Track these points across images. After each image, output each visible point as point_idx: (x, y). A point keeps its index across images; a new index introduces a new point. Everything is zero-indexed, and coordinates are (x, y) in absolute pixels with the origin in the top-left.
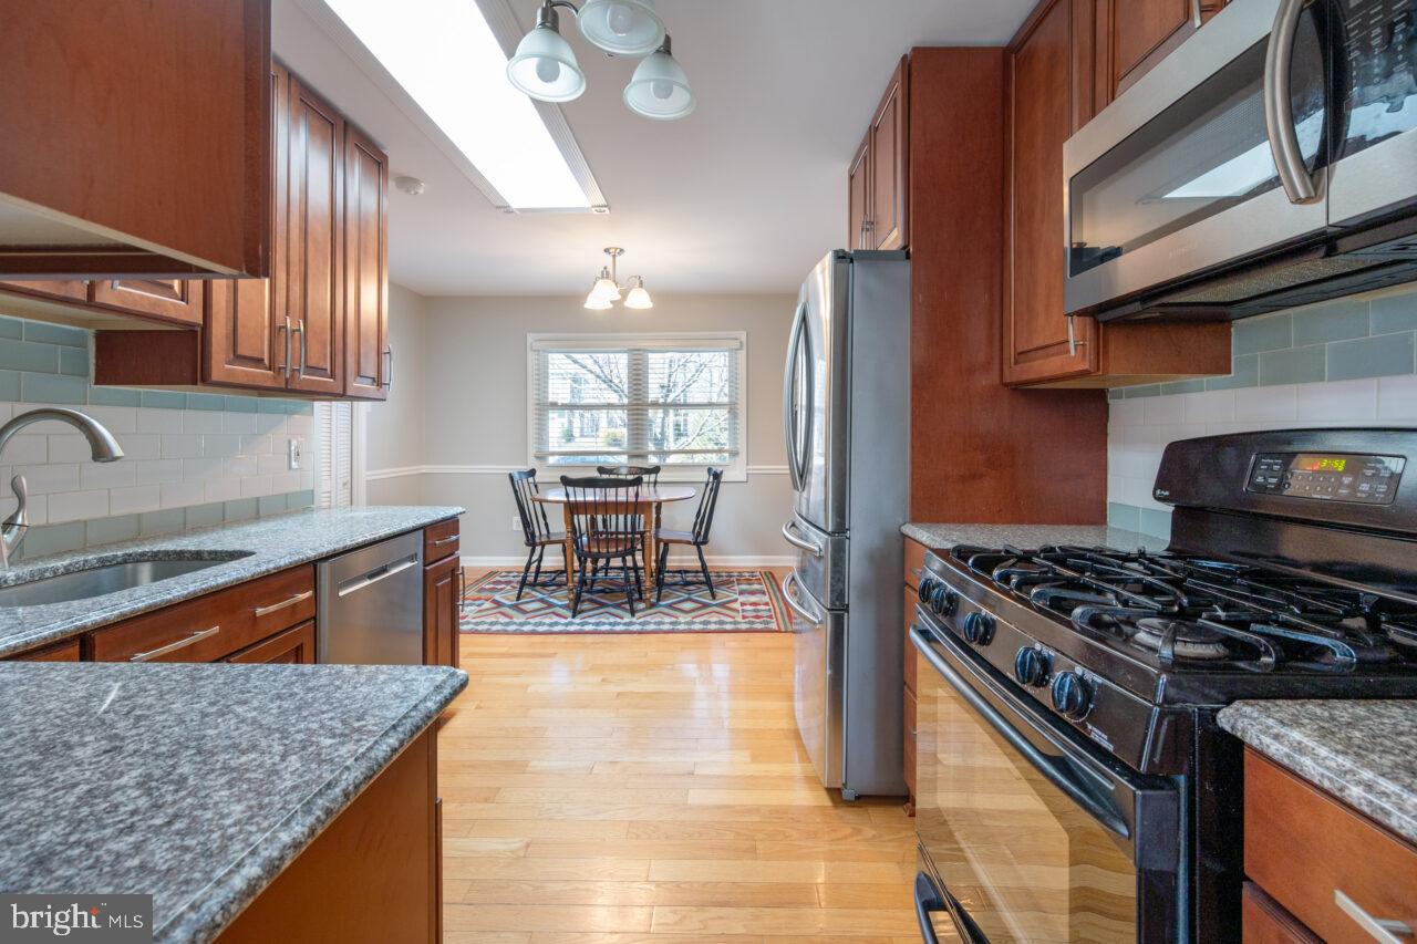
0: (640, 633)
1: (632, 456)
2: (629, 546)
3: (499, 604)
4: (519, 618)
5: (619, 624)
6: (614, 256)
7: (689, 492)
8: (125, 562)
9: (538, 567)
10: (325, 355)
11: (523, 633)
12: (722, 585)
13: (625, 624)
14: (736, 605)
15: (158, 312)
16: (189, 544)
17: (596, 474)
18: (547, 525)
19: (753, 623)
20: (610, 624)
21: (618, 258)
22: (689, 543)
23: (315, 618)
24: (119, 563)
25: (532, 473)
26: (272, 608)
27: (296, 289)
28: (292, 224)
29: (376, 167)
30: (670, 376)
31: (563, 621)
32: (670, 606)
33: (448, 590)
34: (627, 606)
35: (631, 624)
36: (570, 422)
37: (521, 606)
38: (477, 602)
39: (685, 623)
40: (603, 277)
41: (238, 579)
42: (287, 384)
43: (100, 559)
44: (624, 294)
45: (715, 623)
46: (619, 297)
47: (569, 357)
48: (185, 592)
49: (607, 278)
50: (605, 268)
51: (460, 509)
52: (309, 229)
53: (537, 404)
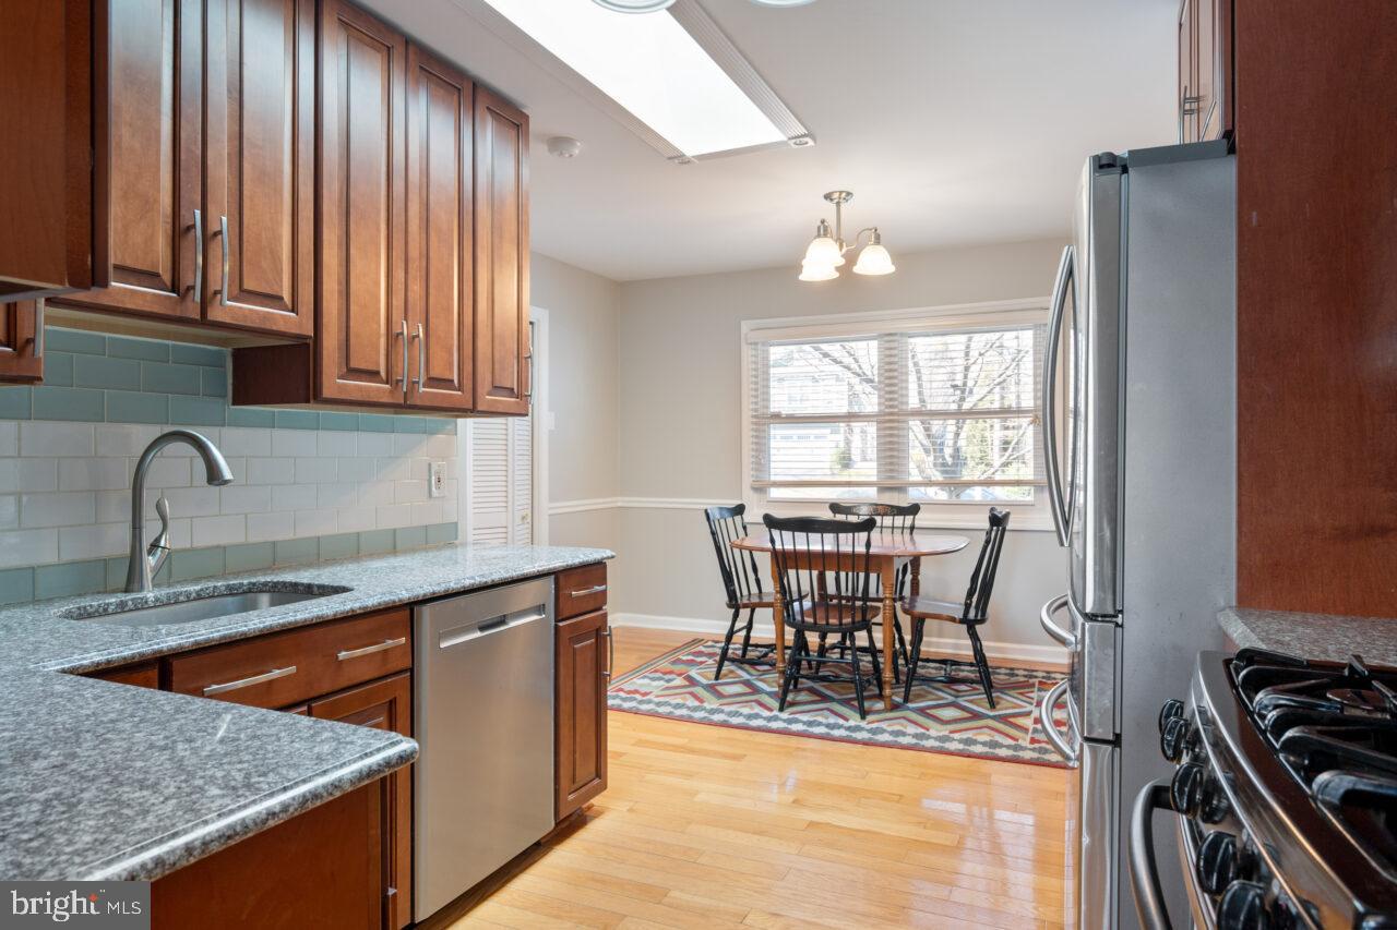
0: (866, 743)
1: (883, 489)
2: (858, 618)
3: (692, 682)
4: (712, 703)
5: (840, 727)
6: (838, 204)
7: (958, 542)
8: (250, 591)
9: (747, 638)
10: (451, 364)
11: (712, 723)
12: (1014, 688)
13: (848, 729)
14: (1028, 722)
15: (268, 326)
16: (305, 577)
17: (827, 515)
18: (758, 582)
19: (1046, 751)
20: (828, 726)
21: (843, 206)
22: (953, 620)
23: (412, 670)
24: (244, 592)
25: (739, 510)
26: (358, 652)
27: (416, 288)
28: (411, 213)
29: (514, 133)
30: (967, 369)
31: (766, 713)
32: (922, 711)
33: (590, 654)
34: (856, 703)
35: (858, 729)
36: (848, 442)
37: (719, 688)
38: (667, 677)
39: (937, 739)
40: (819, 236)
41: (318, 617)
42: (405, 400)
43: (228, 587)
44: (851, 259)
45: (984, 744)
46: (842, 262)
47: (816, 349)
48: (261, 626)
49: (825, 235)
50: (823, 222)
51: (609, 553)
52: (431, 218)
53: (755, 417)
